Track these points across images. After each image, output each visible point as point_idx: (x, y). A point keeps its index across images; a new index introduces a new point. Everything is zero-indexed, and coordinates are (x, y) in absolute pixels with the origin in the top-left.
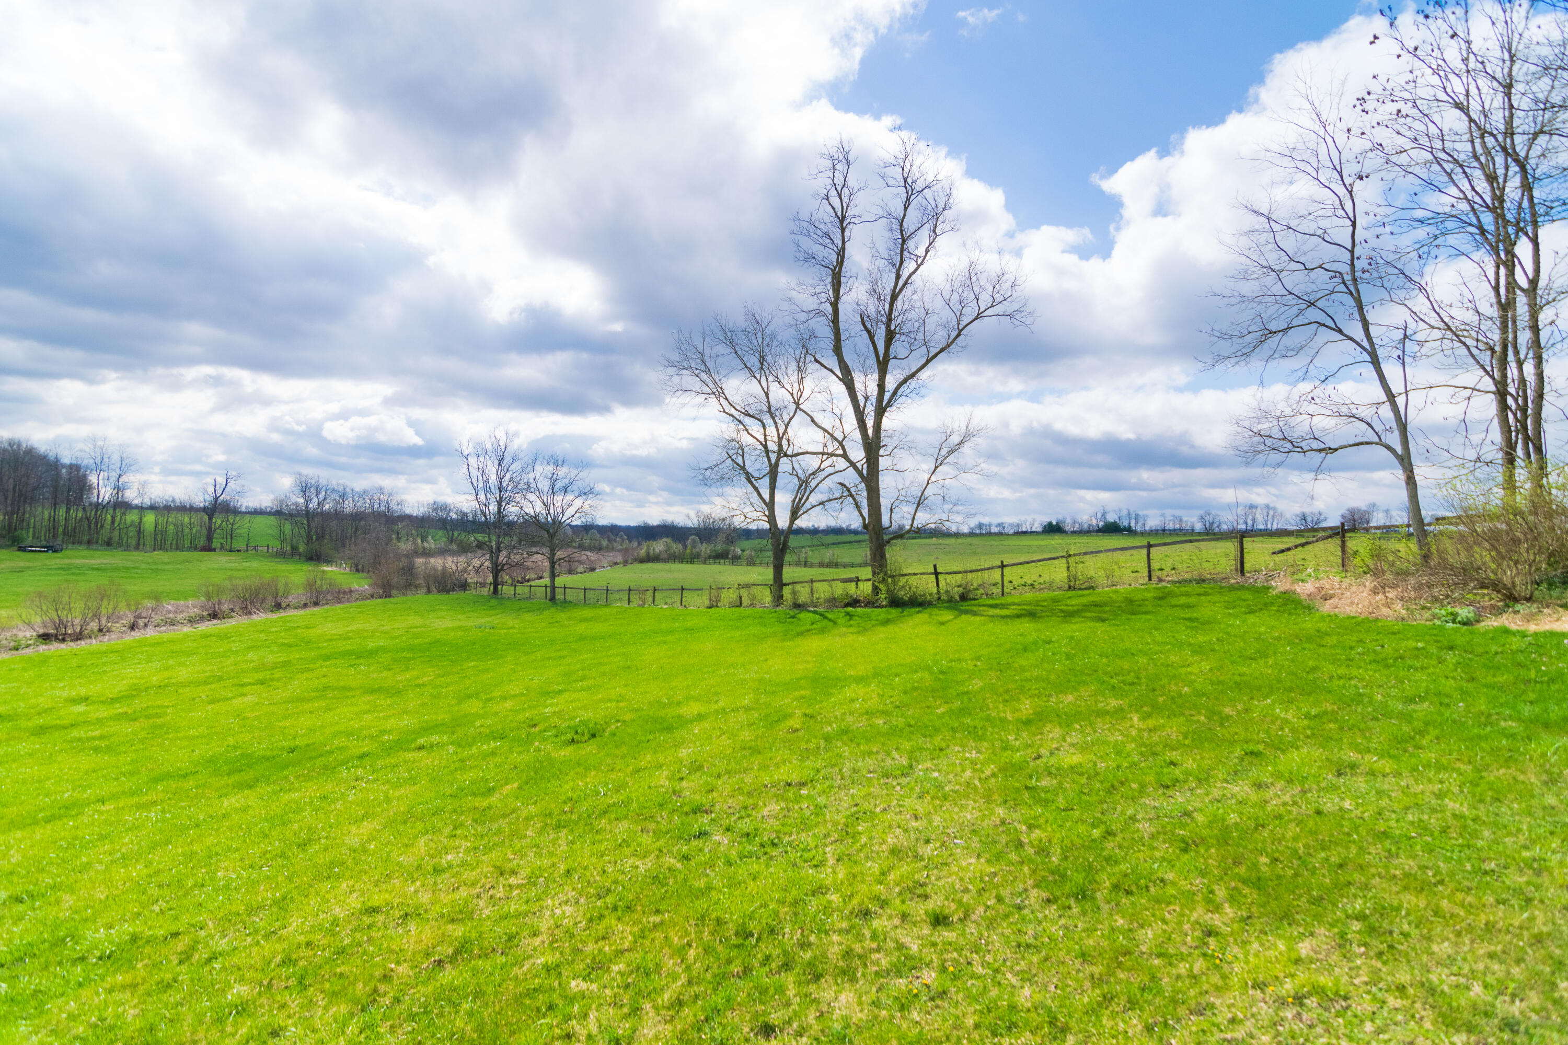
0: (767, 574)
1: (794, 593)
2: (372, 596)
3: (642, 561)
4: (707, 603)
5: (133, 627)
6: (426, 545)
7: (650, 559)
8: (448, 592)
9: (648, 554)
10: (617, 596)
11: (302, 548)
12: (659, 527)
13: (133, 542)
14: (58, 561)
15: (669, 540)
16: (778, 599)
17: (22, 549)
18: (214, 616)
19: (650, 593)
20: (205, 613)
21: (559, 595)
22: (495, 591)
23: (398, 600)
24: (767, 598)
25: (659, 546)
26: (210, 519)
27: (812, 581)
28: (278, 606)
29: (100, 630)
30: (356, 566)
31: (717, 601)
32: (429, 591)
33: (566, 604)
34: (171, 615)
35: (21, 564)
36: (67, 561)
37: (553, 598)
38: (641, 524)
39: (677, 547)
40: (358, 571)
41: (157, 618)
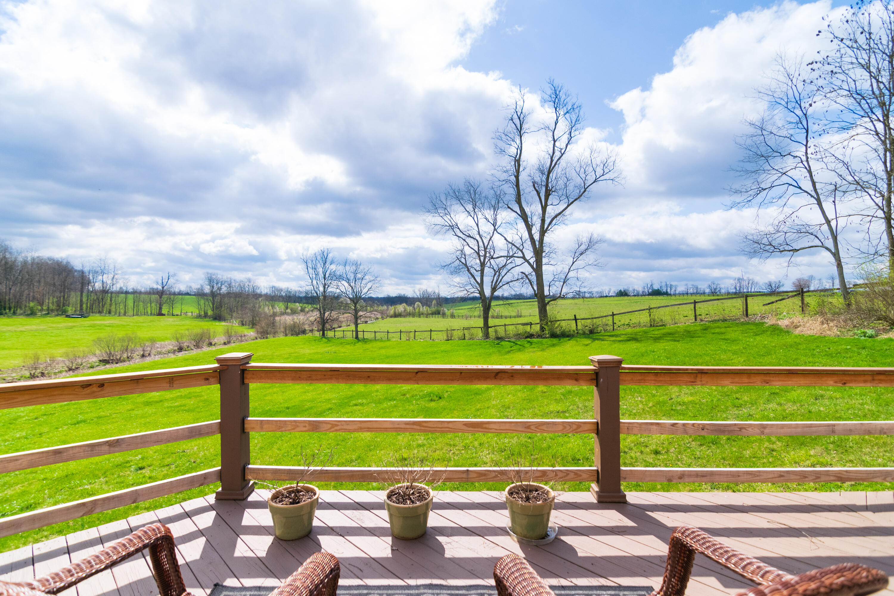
0: (480, 322)
1: (495, 331)
2: (256, 338)
3: (391, 317)
4: (445, 338)
5: (143, 356)
6: (275, 310)
7: (396, 315)
8: (297, 334)
9: (395, 313)
10: (393, 335)
11: (210, 313)
12: (396, 297)
13: (122, 311)
14: (88, 322)
15: (404, 304)
16: (486, 336)
17: (68, 316)
18: (181, 349)
19: (412, 335)
20: (176, 348)
21: (360, 335)
22: (323, 334)
23: (271, 339)
24: (480, 334)
25: (401, 308)
26: (161, 297)
27: (505, 325)
28: (210, 344)
30: (242, 322)
31: (451, 337)
32: (286, 335)
33: (365, 340)
34: (159, 350)
35: (70, 324)
36: (93, 322)
37: (357, 337)
38: (386, 296)
39: (409, 309)
40: (243, 325)
41: (154, 352)
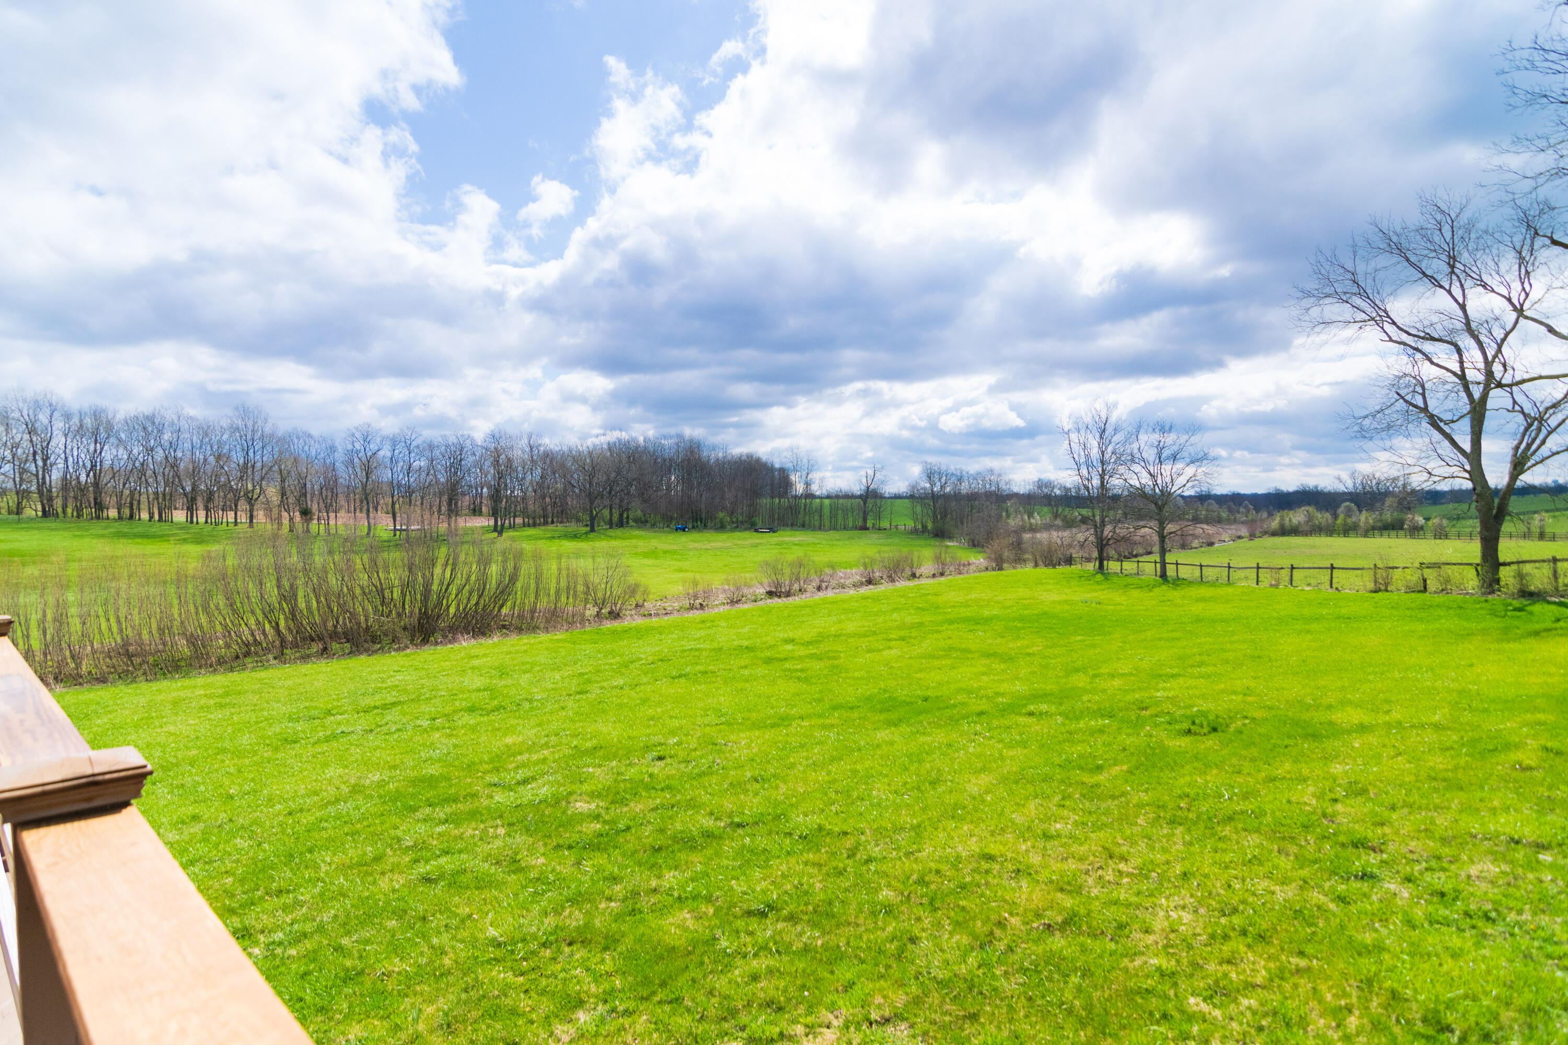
0: (1473, 550)
1: (1520, 576)
2: (987, 569)
3: (1271, 535)
4: (1371, 586)
5: (819, 588)
6: (1033, 521)
8: (1054, 566)
9: (1282, 525)
10: (1241, 574)
11: (930, 526)
16: (1491, 583)
18: (870, 582)
19: (1285, 573)
20: (864, 580)
21: (1171, 571)
22: (1101, 566)
23: (1009, 573)
24: (1471, 581)
25: (1297, 517)
26: (865, 503)
27: (1555, 560)
28: (914, 576)
29: (800, 590)
30: (973, 542)
31: (1386, 585)
32: (1036, 565)
33: (1178, 582)
34: (842, 581)
37: (1164, 575)
41: (833, 583)
